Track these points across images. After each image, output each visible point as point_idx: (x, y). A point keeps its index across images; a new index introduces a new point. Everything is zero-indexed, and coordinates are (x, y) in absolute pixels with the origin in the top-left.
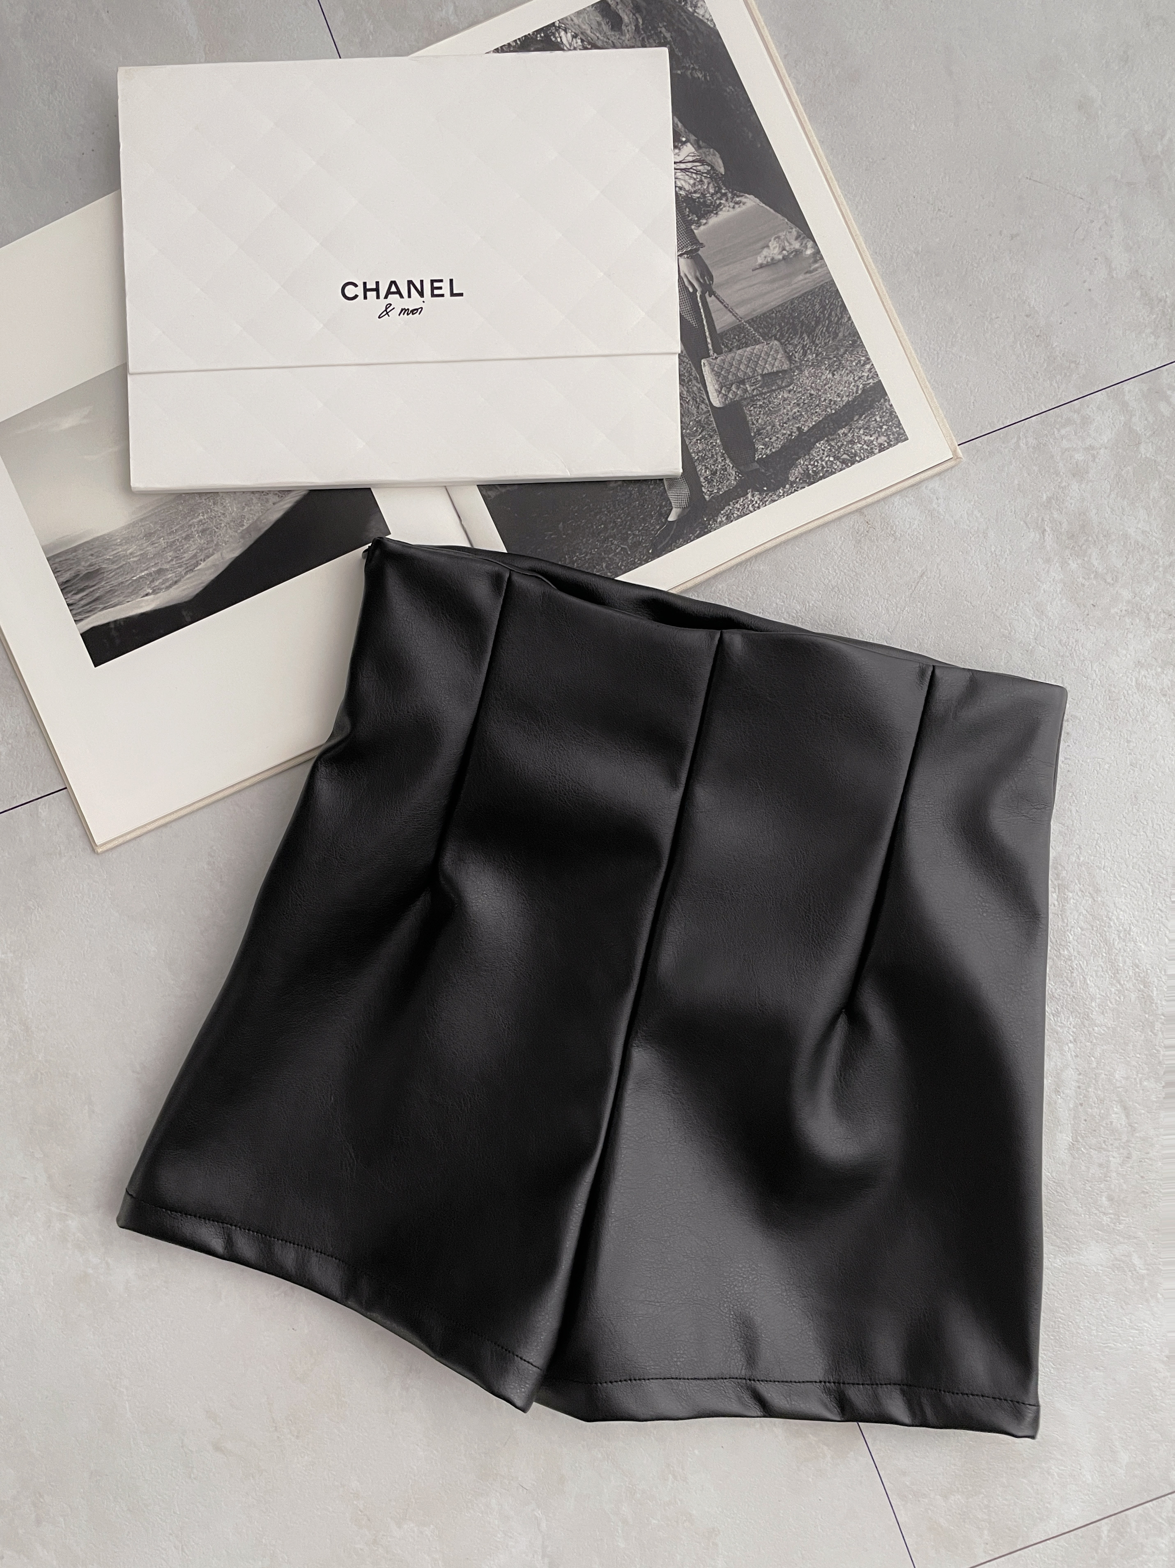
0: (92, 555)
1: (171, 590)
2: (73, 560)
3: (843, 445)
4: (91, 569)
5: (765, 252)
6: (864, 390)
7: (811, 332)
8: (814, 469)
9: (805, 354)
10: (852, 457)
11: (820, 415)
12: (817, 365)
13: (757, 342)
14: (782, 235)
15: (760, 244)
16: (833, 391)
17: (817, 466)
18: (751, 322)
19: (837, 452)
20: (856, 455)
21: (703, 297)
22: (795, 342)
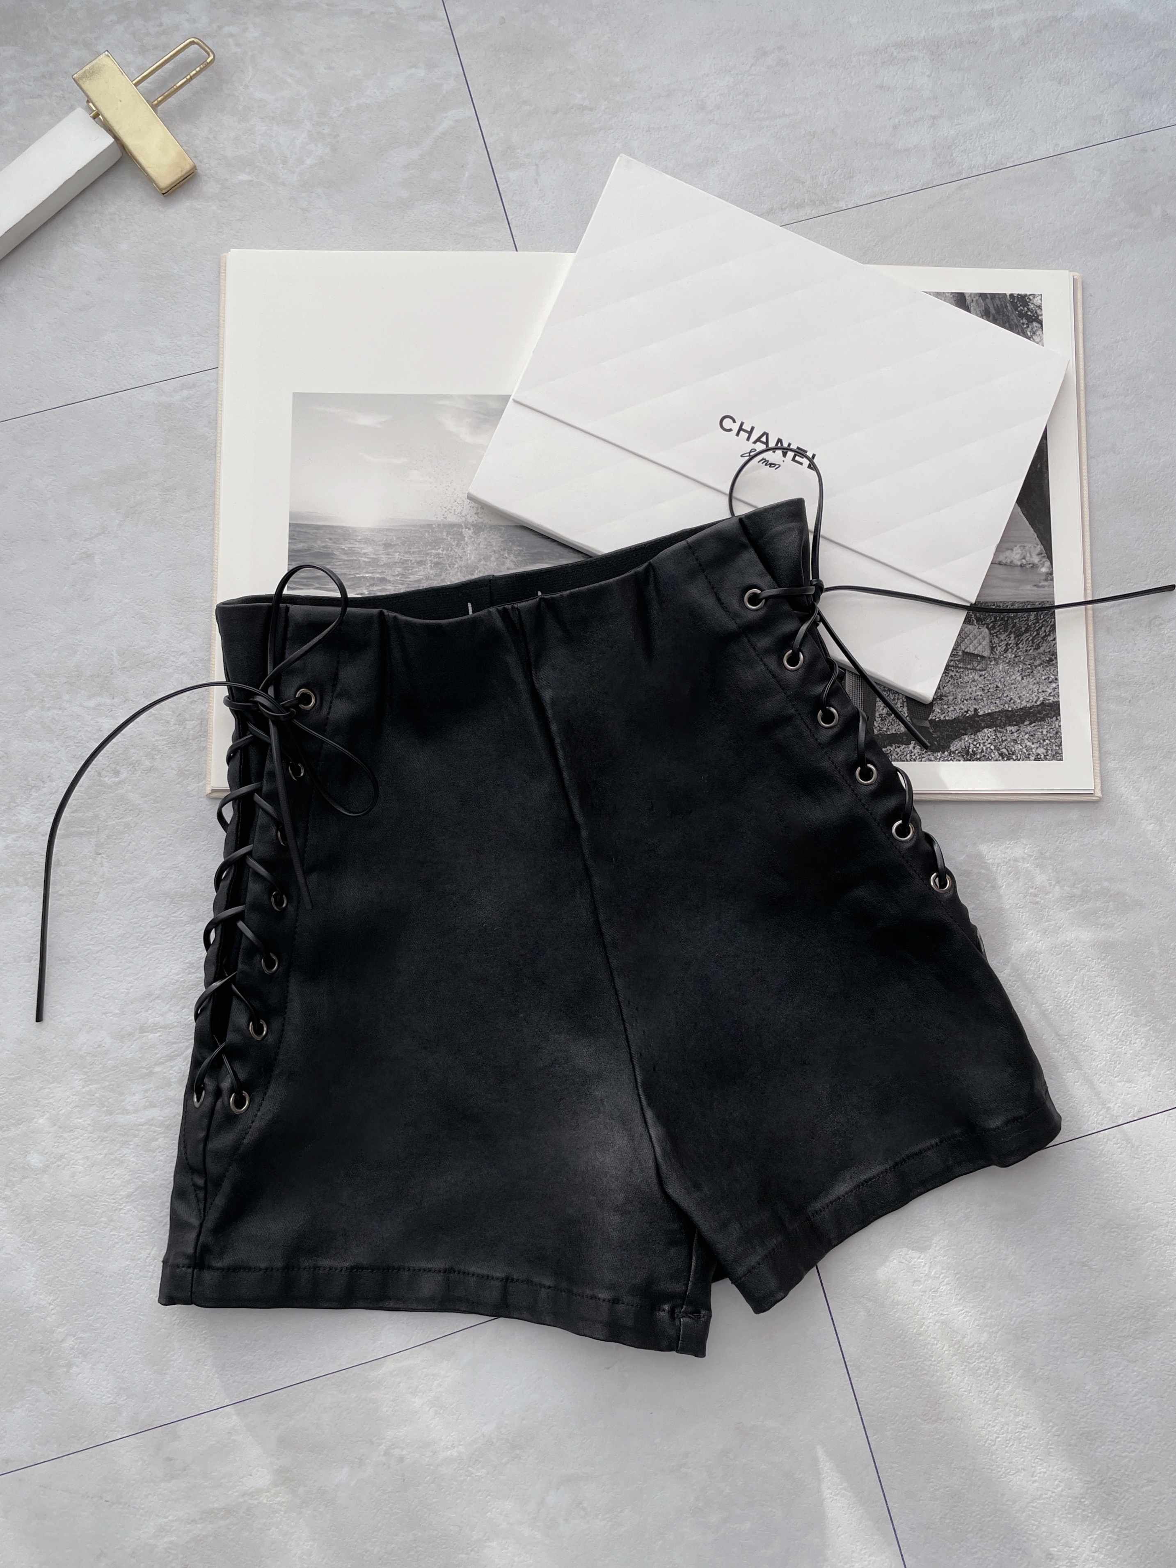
0: (330, 539)
2: (311, 535)
3: (1006, 740)
4: (323, 550)
5: (1008, 554)
6: (1042, 703)
7: (1018, 636)
8: (975, 749)
9: (1006, 651)
10: (1009, 754)
11: (998, 706)
12: (1011, 664)
13: (971, 623)
14: (1028, 546)
15: (1006, 546)
16: (1017, 693)
17: (978, 748)
19: (999, 744)
20: (1013, 753)
22: (1003, 637)
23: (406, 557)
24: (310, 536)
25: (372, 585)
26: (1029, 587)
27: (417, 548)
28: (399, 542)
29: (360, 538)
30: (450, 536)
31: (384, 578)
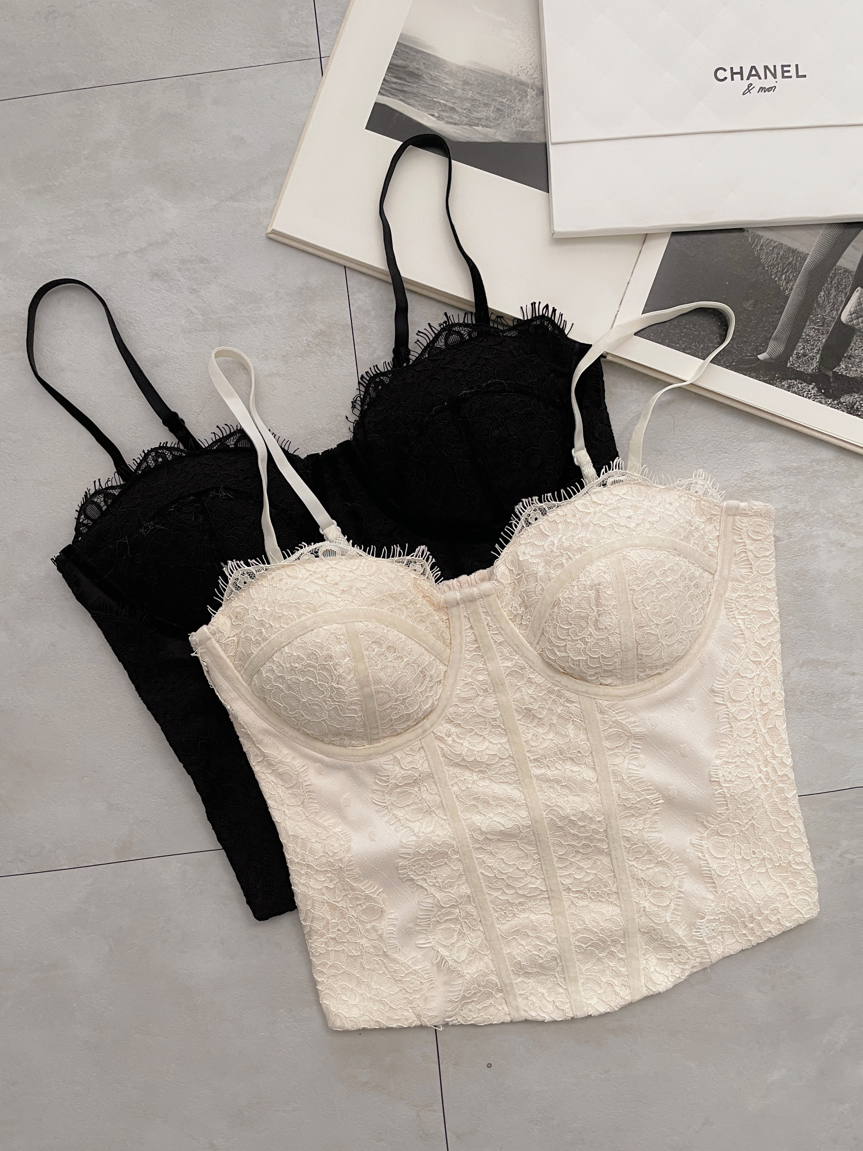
1: (449, 126)
8: (859, 407)
23: (477, 97)
24: (410, 57)
25: (443, 111)
27: (489, 92)
28: (476, 83)
29: (447, 70)
30: (517, 91)
31: (454, 108)
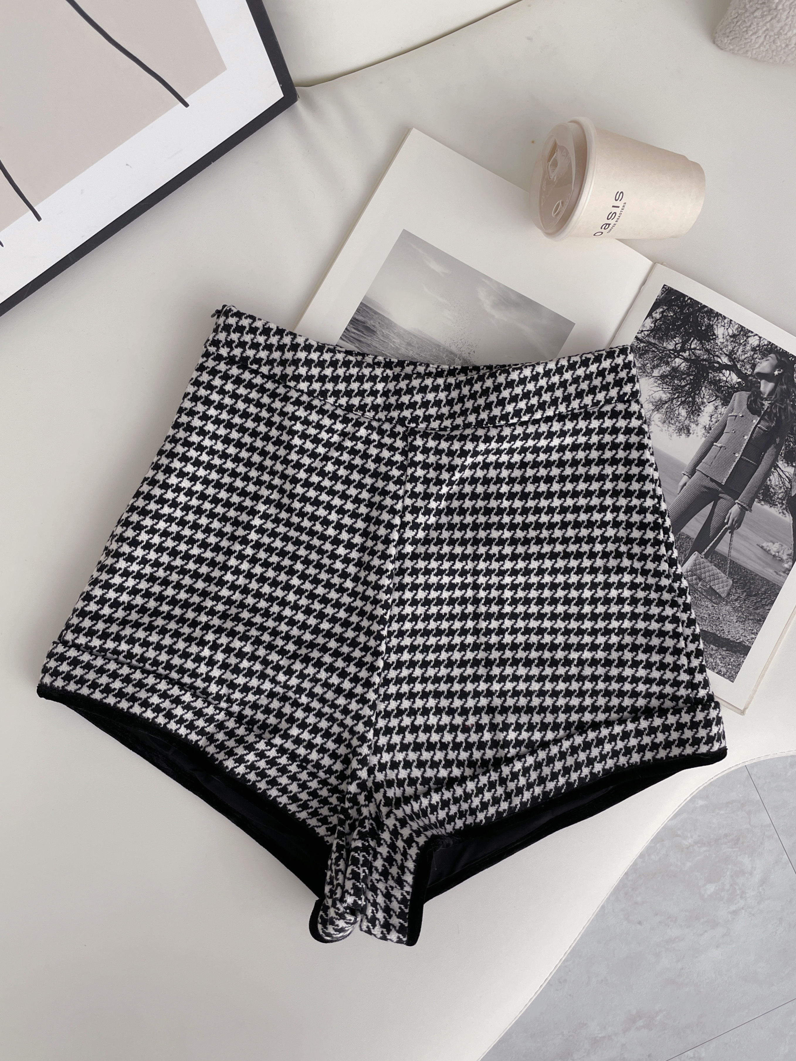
4: (372, 328)
5: (770, 544)
6: (740, 643)
7: (749, 595)
9: (736, 600)
11: (713, 630)
12: (735, 610)
13: (724, 572)
14: (785, 546)
15: (772, 539)
16: (729, 628)
18: (732, 562)
21: (727, 529)
22: (739, 591)
26: (771, 571)
